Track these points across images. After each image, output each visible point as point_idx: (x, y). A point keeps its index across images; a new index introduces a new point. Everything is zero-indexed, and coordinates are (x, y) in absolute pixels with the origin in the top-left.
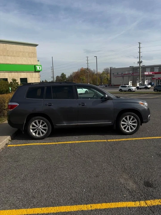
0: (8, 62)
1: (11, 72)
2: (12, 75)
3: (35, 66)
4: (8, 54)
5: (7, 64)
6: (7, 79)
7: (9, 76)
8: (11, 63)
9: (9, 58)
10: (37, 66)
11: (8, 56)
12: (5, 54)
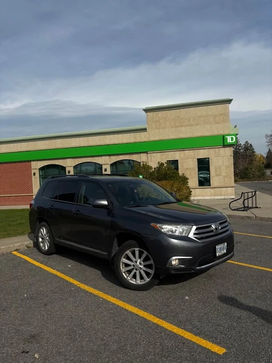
0: (182, 136)
1: (183, 149)
2: (184, 155)
3: (223, 137)
4: (182, 124)
5: (179, 139)
6: (177, 160)
7: (180, 156)
8: (185, 136)
9: (183, 129)
10: (228, 137)
11: (182, 126)
12: (177, 124)
